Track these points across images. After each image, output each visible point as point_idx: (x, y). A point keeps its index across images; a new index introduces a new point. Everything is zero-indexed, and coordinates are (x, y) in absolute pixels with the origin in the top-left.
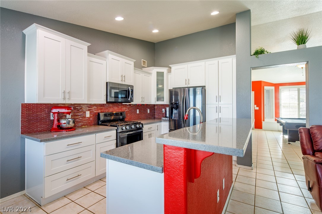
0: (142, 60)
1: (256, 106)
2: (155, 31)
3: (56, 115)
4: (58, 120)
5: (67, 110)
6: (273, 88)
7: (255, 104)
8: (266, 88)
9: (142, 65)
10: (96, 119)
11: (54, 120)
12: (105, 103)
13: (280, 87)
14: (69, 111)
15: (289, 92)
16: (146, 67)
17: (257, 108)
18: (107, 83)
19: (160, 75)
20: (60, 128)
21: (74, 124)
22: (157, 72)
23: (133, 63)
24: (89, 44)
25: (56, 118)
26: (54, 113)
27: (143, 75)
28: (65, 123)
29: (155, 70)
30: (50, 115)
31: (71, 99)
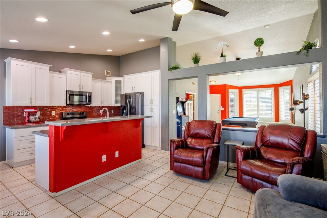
0: (106, 71)
1: (222, 107)
2: (109, 50)
3: (27, 113)
4: (28, 117)
5: (35, 110)
6: (237, 91)
7: (221, 105)
8: (230, 90)
9: (106, 75)
10: (61, 117)
11: (25, 117)
12: (65, 105)
13: (243, 90)
14: (36, 111)
15: (250, 94)
16: (110, 76)
17: (223, 109)
18: (67, 91)
19: (118, 83)
20: (29, 122)
21: (39, 120)
22: (116, 81)
23: (91, 75)
24: (50, 66)
25: (27, 115)
26: (26, 112)
27: (103, 83)
28: (32, 119)
29: (114, 79)
30: (24, 114)
31: (36, 103)
